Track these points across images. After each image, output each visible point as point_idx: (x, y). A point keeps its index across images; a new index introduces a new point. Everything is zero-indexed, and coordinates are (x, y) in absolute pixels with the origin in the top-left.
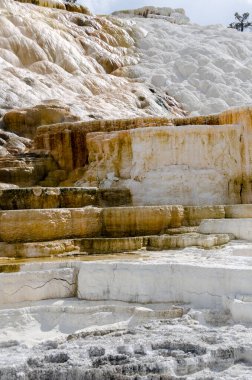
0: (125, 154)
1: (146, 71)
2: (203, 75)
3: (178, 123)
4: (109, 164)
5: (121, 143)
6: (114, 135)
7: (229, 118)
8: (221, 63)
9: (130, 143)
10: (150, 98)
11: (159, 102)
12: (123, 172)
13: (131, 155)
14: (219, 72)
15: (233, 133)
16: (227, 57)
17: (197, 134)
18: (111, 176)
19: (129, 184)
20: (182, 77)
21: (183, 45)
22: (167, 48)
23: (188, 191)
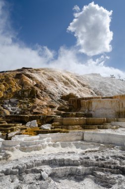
0: (90, 105)
1: (92, 86)
2: (106, 88)
3: (103, 98)
4: (86, 108)
5: (89, 103)
6: (87, 101)
7: (115, 97)
8: (110, 85)
9: (91, 103)
10: (93, 92)
11: (96, 93)
12: (90, 109)
13: (92, 105)
14: (110, 87)
15: (117, 101)
16: (111, 84)
17: (108, 101)
18: (87, 110)
19: (92, 112)
20: (101, 88)
21: (100, 81)
22: (97, 82)
23: (106, 114)
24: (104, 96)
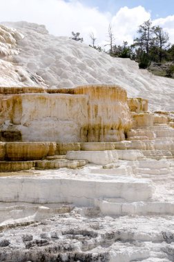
0: (17, 109)
1: (24, 59)
2: (59, 65)
3: (50, 92)
4: (6, 115)
5: (15, 102)
6: (10, 96)
7: (81, 91)
8: (69, 59)
9: (20, 103)
10: (27, 76)
11: (32, 78)
12: (16, 120)
13: (21, 110)
14: (68, 64)
15: (84, 100)
16: (72, 56)
17: (63, 99)
18: (8, 122)
19: (20, 128)
20: (47, 65)
21: (46, 46)
22: (36, 47)
23: (57, 133)
24: (54, 88)
